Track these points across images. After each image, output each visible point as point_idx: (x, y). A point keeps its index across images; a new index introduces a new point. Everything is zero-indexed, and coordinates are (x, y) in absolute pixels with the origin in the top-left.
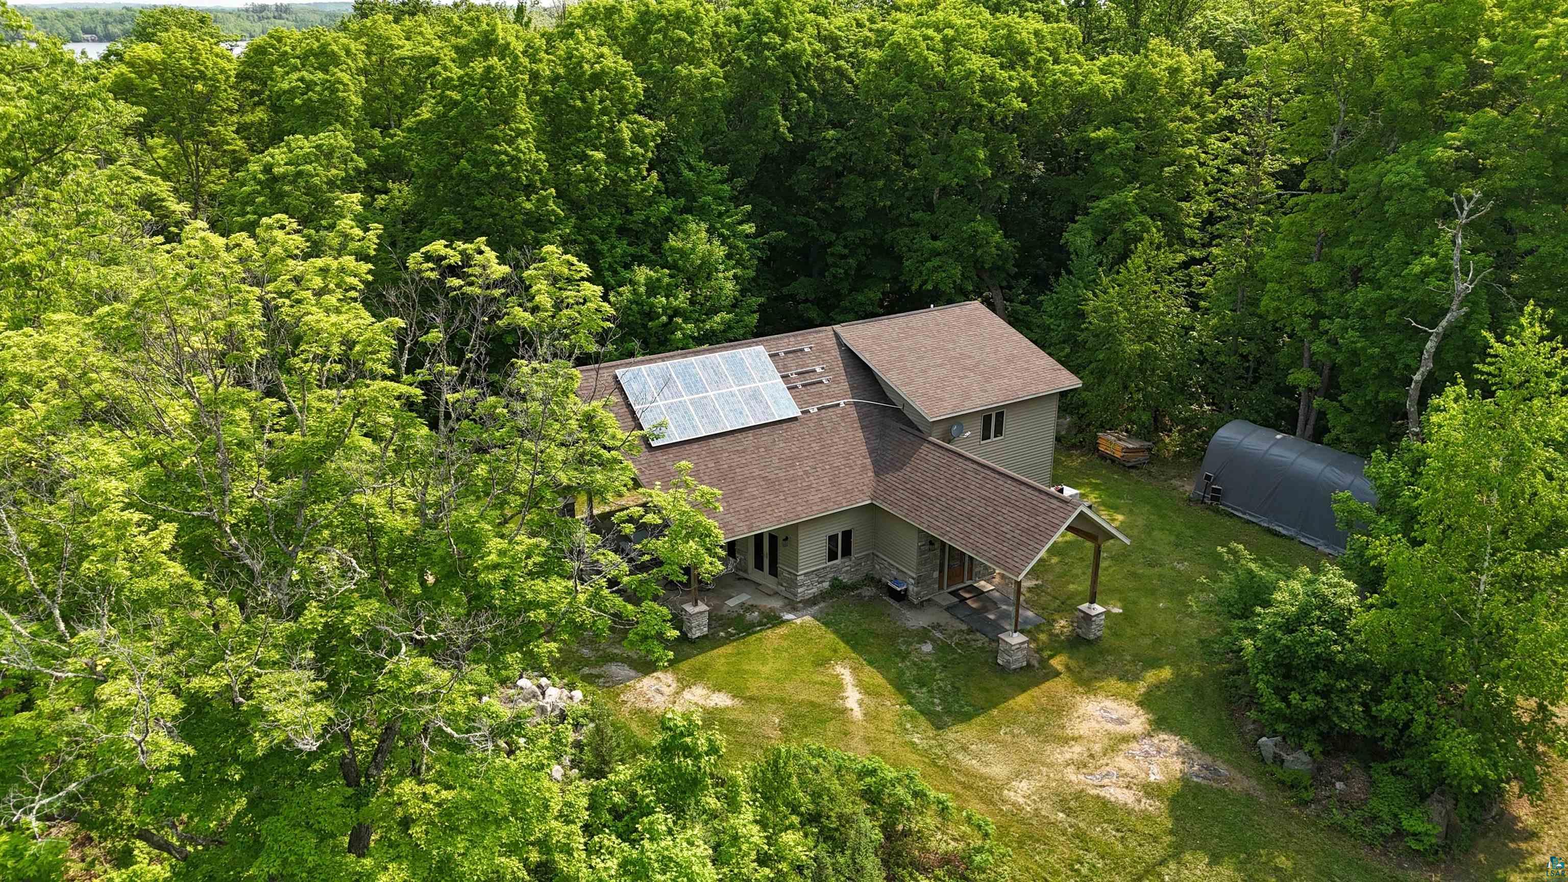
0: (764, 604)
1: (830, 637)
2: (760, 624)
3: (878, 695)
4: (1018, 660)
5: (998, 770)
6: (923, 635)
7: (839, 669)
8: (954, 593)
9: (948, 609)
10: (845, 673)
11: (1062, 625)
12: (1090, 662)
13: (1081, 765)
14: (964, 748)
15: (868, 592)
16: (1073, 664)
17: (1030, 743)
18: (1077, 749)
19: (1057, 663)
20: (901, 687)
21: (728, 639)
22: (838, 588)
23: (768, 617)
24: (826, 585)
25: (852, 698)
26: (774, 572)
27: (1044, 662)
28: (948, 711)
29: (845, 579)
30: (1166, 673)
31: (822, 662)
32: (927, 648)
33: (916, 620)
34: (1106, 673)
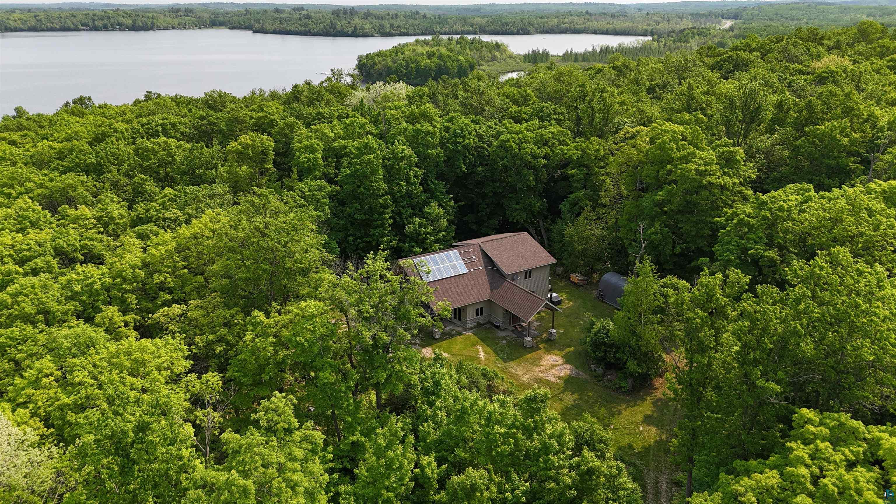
0: (457, 329)
1: (476, 338)
2: (456, 335)
3: (489, 354)
4: (529, 345)
5: (520, 373)
6: (504, 338)
7: (478, 347)
8: (514, 326)
9: (512, 331)
10: (480, 349)
11: (545, 336)
12: (551, 346)
13: (543, 372)
14: (511, 367)
15: (488, 326)
16: (546, 346)
17: (530, 366)
18: (542, 368)
19: (541, 346)
20: (495, 352)
21: (447, 339)
22: (479, 325)
23: (458, 333)
24: (476, 324)
25: (482, 355)
26: (460, 319)
27: (537, 346)
28: (508, 358)
29: (481, 322)
30: (572, 349)
31: (473, 345)
32: (504, 342)
33: (502, 334)
34: (555, 349)
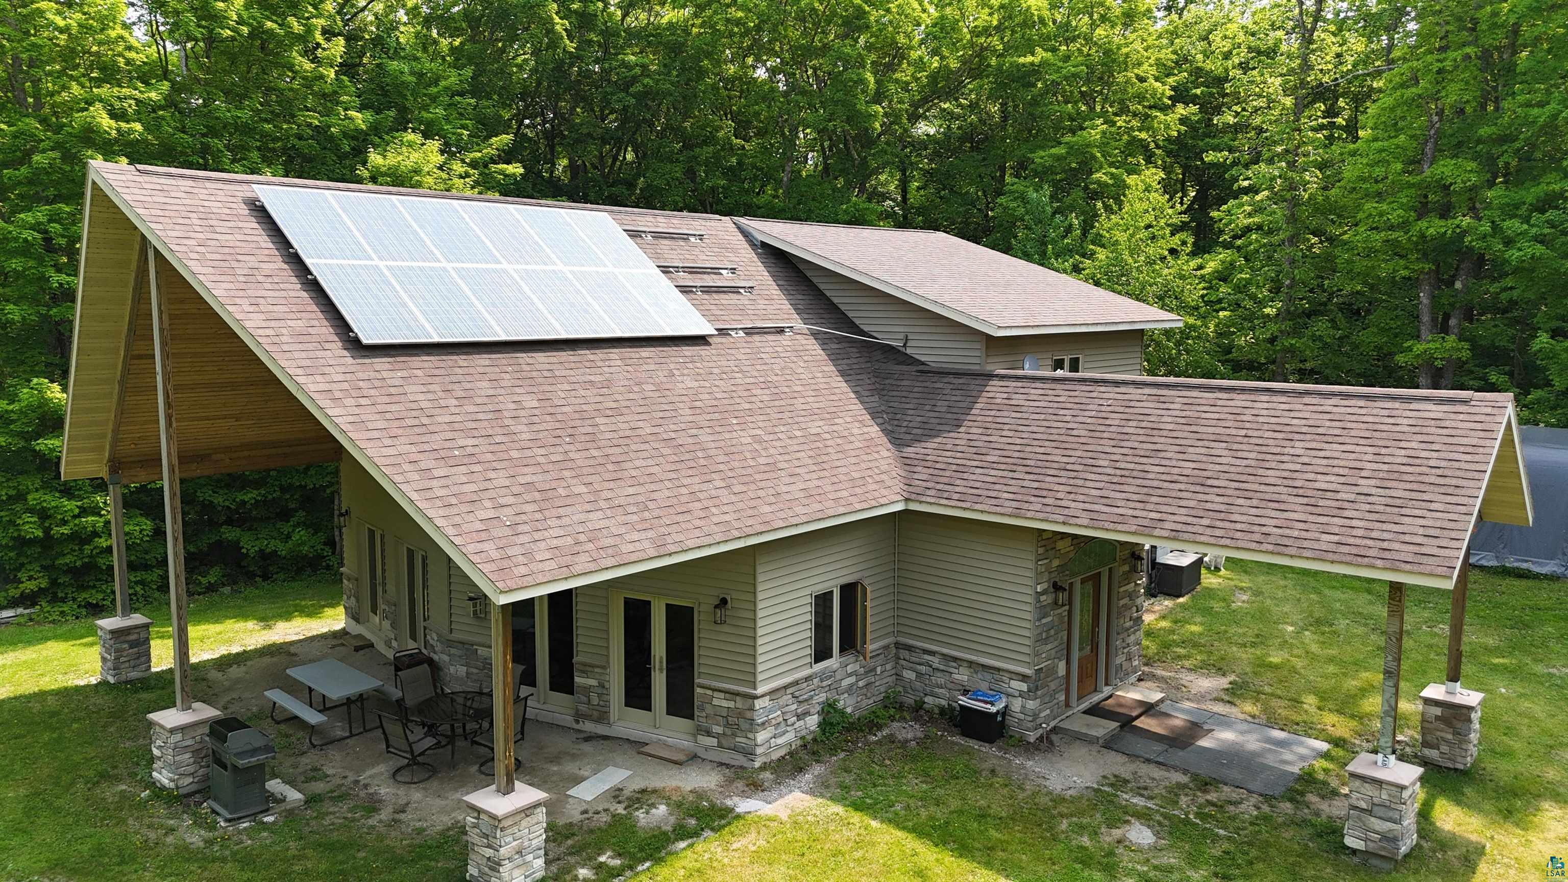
0: (674, 783)
2: (681, 833)
8: (1095, 712)
9: (1112, 743)
15: (905, 731)
22: (838, 728)
23: (696, 812)
24: (813, 721)
29: (847, 704)
33: (1062, 775)
